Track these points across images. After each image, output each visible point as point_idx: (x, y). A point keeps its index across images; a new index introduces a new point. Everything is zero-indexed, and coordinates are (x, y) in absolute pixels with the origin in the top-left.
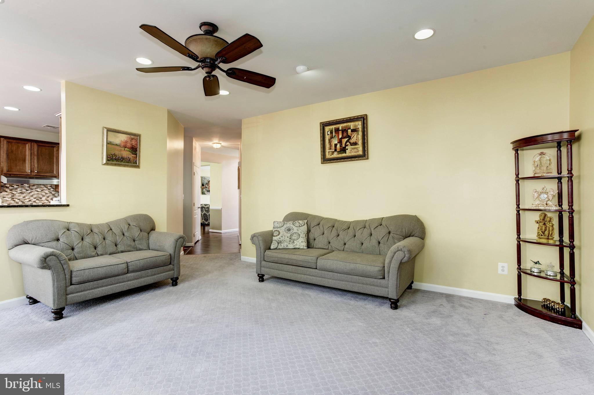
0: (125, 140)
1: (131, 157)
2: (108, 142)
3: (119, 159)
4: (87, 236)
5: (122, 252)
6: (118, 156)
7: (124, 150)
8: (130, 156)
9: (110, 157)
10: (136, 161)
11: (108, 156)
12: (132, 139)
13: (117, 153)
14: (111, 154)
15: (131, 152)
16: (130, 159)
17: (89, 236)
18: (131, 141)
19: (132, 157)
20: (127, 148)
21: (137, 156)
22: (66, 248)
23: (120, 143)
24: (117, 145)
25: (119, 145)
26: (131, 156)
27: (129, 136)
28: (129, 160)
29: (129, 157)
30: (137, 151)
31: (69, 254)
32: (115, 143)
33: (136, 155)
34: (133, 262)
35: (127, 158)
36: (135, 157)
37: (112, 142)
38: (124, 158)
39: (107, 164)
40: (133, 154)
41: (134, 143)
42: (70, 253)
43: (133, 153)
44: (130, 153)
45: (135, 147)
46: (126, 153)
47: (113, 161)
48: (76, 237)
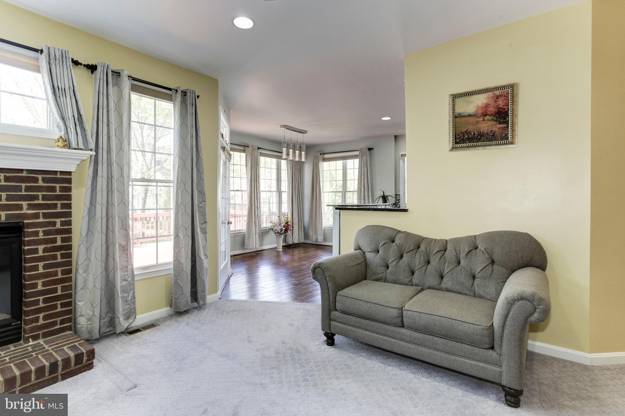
0: (485, 103)
1: (497, 129)
2: (456, 115)
3: (474, 138)
4: (407, 254)
5: (448, 290)
6: (472, 133)
7: (484, 120)
8: (494, 129)
9: (460, 138)
10: (507, 135)
11: (455, 137)
12: (498, 97)
13: (471, 128)
14: (462, 133)
15: (496, 121)
16: (494, 133)
17: (409, 254)
18: (495, 101)
19: (499, 128)
20: (489, 115)
21: (508, 127)
22: (380, 264)
23: (476, 111)
24: (470, 115)
25: (475, 115)
26: (496, 127)
27: (491, 94)
28: (493, 136)
29: (492, 131)
30: (508, 116)
31: (381, 272)
32: (466, 114)
33: (507, 123)
34: (409, 312)
35: (489, 132)
36: (505, 127)
37: (462, 113)
38: (483, 135)
39: (453, 149)
40: (500, 123)
41: (501, 103)
42: (383, 272)
43: (499, 121)
44: (495, 123)
45: (504, 109)
46: (486, 125)
47: (464, 143)
48: (393, 252)
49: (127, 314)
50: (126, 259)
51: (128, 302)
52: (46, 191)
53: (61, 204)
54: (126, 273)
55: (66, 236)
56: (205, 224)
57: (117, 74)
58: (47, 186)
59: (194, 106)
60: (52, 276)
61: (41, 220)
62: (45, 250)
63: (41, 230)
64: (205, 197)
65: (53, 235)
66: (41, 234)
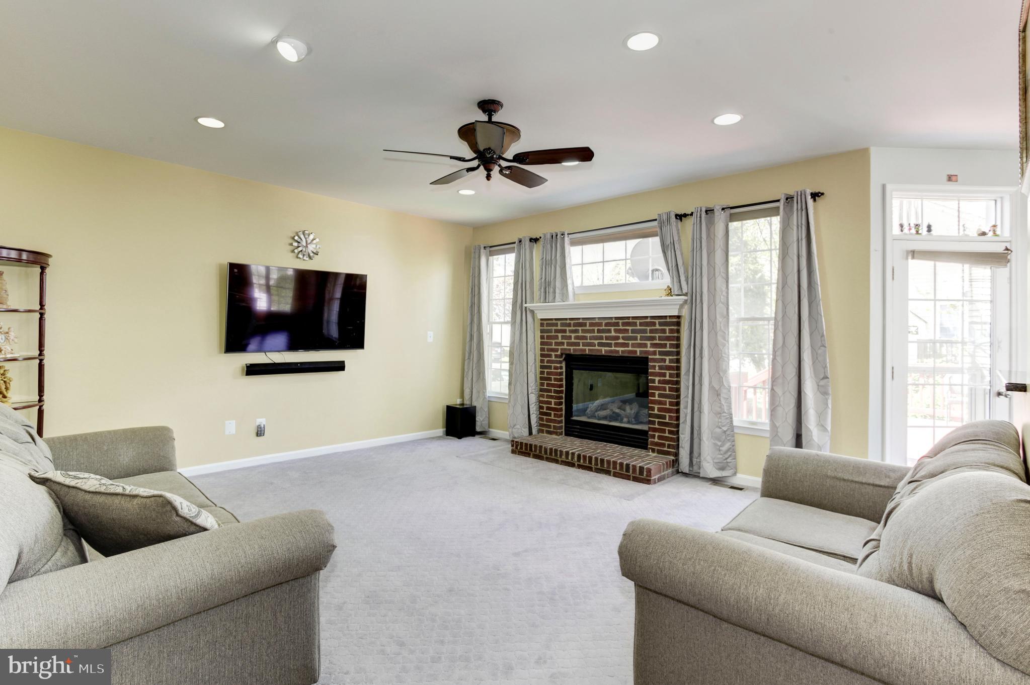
49: (719, 464)
50: (719, 405)
51: (722, 452)
52: (661, 333)
53: (670, 344)
54: (720, 420)
55: (672, 372)
56: (826, 380)
57: (709, 211)
58: (662, 329)
59: (804, 212)
60: (663, 404)
61: (658, 357)
62: (659, 382)
63: (657, 364)
64: (825, 341)
65: (664, 370)
66: (657, 368)
